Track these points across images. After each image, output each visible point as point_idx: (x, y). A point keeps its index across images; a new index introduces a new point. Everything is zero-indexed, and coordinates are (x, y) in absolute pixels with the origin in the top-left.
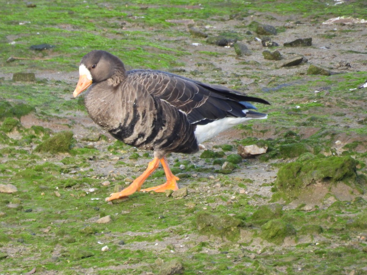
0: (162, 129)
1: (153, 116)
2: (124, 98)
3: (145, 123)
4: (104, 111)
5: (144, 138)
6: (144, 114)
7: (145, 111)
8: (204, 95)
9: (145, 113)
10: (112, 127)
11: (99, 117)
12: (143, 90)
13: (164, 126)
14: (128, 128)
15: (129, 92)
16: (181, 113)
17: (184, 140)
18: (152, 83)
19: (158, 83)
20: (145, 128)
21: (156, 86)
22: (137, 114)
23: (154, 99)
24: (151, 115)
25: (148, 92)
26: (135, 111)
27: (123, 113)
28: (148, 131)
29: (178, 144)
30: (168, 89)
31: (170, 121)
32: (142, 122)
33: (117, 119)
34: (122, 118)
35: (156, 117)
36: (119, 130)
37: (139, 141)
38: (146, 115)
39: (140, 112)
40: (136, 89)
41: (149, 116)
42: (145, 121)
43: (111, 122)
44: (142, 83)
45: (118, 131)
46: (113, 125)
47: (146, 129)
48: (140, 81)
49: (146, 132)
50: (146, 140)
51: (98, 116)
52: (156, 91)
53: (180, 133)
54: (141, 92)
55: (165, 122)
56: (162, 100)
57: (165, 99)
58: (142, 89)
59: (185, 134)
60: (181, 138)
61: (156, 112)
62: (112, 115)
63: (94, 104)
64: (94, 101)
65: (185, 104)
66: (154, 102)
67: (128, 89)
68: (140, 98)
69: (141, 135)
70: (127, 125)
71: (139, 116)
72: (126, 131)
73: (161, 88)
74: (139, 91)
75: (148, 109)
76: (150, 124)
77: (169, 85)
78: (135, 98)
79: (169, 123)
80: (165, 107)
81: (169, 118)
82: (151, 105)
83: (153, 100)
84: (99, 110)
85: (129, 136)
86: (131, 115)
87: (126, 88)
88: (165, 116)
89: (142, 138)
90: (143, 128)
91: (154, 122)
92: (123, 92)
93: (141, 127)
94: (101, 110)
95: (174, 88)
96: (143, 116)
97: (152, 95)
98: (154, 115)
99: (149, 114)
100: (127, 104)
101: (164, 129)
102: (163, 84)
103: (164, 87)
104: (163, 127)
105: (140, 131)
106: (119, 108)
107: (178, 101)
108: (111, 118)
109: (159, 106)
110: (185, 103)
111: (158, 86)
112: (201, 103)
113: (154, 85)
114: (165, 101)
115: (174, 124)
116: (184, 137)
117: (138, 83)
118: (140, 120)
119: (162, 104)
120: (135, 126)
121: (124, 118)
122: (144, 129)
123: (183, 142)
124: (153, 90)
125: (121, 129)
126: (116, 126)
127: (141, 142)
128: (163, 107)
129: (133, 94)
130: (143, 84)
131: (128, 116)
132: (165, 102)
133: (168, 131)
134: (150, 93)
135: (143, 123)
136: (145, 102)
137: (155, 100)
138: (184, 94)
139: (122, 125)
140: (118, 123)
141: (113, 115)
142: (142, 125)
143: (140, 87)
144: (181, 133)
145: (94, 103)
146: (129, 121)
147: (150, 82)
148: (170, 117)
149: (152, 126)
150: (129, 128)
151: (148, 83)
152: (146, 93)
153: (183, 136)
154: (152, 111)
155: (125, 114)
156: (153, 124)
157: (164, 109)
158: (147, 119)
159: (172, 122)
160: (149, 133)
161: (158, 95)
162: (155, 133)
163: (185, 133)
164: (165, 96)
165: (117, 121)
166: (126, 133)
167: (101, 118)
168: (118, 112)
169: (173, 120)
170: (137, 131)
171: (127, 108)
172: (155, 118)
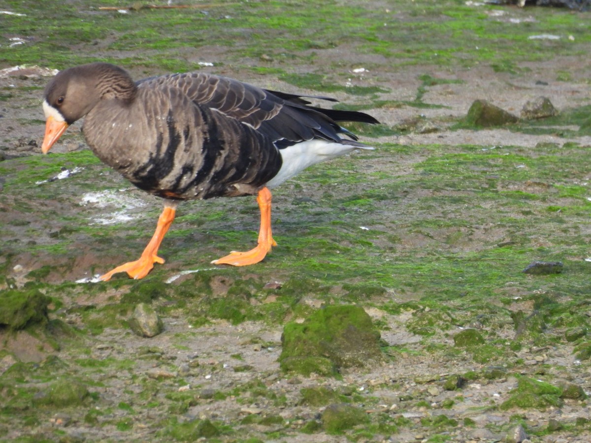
0: (220, 154)
1: (201, 135)
2: (150, 112)
3: (190, 147)
4: (118, 138)
5: (192, 173)
6: (187, 133)
7: (188, 127)
8: (276, 103)
9: (189, 130)
10: (138, 163)
11: (114, 152)
12: (180, 96)
13: (223, 149)
14: (163, 159)
15: (156, 101)
16: (245, 126)
17: (263, 162)
18: (192, 84)
19: (201, 83)
20: (192, 156)
21: (198, 87)
22: (176, 134)
23: (200, 108)
24: (198, 134)
25: (188, 98)
26: (172, 130)
27: (152, 136)
28: (197, 161)
29: (255, 171)
30: (219, 91)
31: (232, 140)
32: (186, 145)
33: (144, 148)
34: (152, 144)
35: (208, 136)
36: (151, 167)
37: (186, 180)
38: (190, 134)
39: (180, 129)
40: (167, 95)
41: (196, 136)
42: (189, 145)
43: (136, 155)
44: (175, 86)
45: (148, 169)
46: (139, 158)
47: (194, 157)
48: (171, 83)
49: (194, 162)
50: (196, 175)
51: (111, 150)
52: (201, 96)
53: (252, 154)
54: (177, 99)
55: (223, 142)
56: (213, 109)
57: (217, 107)
58: (178, 93)
59: (262, 154)
60: (257, 160)
61: (206, 127)
62: (133, 142)
63: (101, 133)
64: (99, 128)
65: (249, 115)
66: (200, 113)
67: (153, 97)
68: (176, 107)
69: (187, 169)
70: (162, 155)
71: (179, 137)
72: (161, 166)
73: (207, 90)
74: (173, 98)
75: (192, 124)
76: (199, 149)
77: (219, 86)
78: (168, 108)
79: (230, 143)
80: (220, 120)
81: (229, 135)
82: (197, 116)
83: (199, 110)
84: (111, 138)
85: (168, 172)
86: (167, 136)
87: (151, 96)
88: (222, 133)
89: (189, 174)
90: (189, 156)
91: (206, 145)
92: (146, 103)
93: (186, 155)
94: (115, 138)
95: (228, 90)
96: (186, 137)
97: (195, 102)
98: (205, 133)
99: (195, 132)
100: (157, 120)
101: (224, 153)
102: (210, 85)
103: (211, 89)
104: (222, 152)
105: (184, 162)
106: (144, 129)
107: (238, 109)
108: (135, 147)
109: (209, 120)
110: (248, 112)
111: (202, 88)
112: (272, 113)
113: (195, 86)
114: (217, 110)
115: (239, 143)
116: (262, 157)
117: (169, 87)
118: (183, 144)
119: (214, 116)
120: (176, 154)
121: (156, 143)
122: (191, 158)
123: (262, 165)
124: (196, 94)
125: (153, 163)
126: (145, 160)
127: (189, 181)
128: (217, 120)
129: (163, 104)
130: (178, 86)
131: (161, 138)
132: (218, 113)
133: (233, 155)
134: (192, 98)
135: (188, 148)
136: (186, 113)
137: (202, 110)
138: (245, 99)
139: (154, 155)
140: (148, 154)
141: (135, 142)
142: (186, 151)
143: (173, 92)
144: (254, 155)
145: (100, 130)
146: (164, 147)
147: (189, 83)
148: (231, 134)
149: (203, 152)
150: (167, 158)
151: (185, 84)
152: (185, 99)
153: (259, 157)
154: (200, 127)
155: (156, 136)
156: (204, 149)
157: (218, 123)
158: (193, 140)
159: (235, 141)
160: (199, 163)
161: (205, 102)
162: (209, 161)
163: (260, 152)
164: (216, 103)
165: (145, 151)
166: (163, 169)
167: (117, 151)
168: (143, 134)
169: (236, 138)
170: (180, 162)
171: (157, 127)
172: (206, 139)
